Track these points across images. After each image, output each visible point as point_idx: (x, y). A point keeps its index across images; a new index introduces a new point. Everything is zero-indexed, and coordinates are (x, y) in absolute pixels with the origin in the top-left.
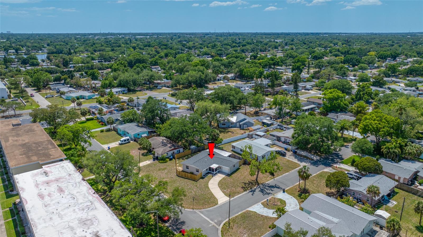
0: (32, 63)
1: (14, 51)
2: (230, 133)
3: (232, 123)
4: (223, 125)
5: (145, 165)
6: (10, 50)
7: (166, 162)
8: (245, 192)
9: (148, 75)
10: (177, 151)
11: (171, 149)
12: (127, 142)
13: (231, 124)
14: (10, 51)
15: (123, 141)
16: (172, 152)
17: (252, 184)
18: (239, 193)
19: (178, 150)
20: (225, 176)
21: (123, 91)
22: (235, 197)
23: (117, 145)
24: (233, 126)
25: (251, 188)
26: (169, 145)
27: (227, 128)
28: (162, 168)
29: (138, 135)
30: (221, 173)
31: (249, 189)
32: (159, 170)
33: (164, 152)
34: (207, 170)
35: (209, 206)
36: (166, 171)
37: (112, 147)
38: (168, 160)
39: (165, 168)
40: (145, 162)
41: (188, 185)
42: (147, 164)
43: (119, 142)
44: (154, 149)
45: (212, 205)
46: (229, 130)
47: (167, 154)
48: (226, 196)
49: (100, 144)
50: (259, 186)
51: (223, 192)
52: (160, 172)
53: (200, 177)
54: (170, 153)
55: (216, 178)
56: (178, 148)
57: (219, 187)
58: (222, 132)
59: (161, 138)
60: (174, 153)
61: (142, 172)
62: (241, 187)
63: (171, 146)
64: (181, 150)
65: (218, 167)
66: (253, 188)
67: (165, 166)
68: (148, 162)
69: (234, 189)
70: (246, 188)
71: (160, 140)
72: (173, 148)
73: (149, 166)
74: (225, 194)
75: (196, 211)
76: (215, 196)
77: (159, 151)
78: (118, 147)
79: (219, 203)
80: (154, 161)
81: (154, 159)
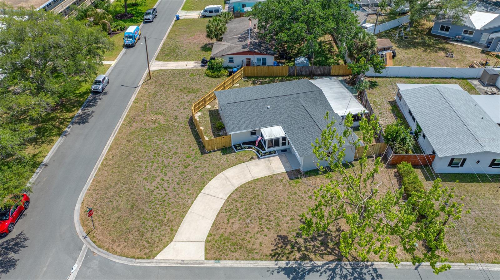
2: (442, 54)
3: (469, 30)
4: (442, 28)
5: (179, 68)
8: (271, 264)
10: (259, 60)
11: (245, 50)
12: (214, 14)
13: (466, 32)
16: (244, 58)
17: (324, 243)
18: (250, 254)
19: (261, 57)
20: (283, 170)
22: (222, 263)
24: (469, 38)
25: (304, 258)
26: (249, 41)
27: (447, 39)
28: (194, 86)
29: (244, 6)
30: (284, 159)
31: (298, 255)
32: (181, 90)
33: (224, 53)
34: (253, 133)
35: (126, 251)
36: (191, 96)
37: (186, 17)
38: (226, 72)
39: (197, 91)
40: (186, 63)
41: (176, 153)
42: (185, 67)
43: (202, 12)
44: (221, 40)
45: (138, 253)
46: (446, 46)
47: (231, 60)
48: (207, 241)
49: (181, 9)
50: (334, 264)
51: (215, 224)
52: (178, 94)
53: (224, 145)
54: (238, 60)
55: (257, 165)
56: (260, 54)
57: (227, 201)
58: (425, 45)
59: (255, 21)
60: (248, 63)
61: (151, 84)
62: (283, 233)
63: (251, 43)
64: (270, 60)
65: (284, 139)
66: (311, 260)
67: (202, 85)
68: (191, 65)
69: (257, 229)
70: (289, 247)
71: (251, 26)
72: (247, 50)
73: (181, 73)
74: (210, 235)
75: (87, 245)
76: (179, 225)
77: (219, 48)
78: (194, 20)
79: (159, 257)
80: (202, 66)
81: (204, 62)
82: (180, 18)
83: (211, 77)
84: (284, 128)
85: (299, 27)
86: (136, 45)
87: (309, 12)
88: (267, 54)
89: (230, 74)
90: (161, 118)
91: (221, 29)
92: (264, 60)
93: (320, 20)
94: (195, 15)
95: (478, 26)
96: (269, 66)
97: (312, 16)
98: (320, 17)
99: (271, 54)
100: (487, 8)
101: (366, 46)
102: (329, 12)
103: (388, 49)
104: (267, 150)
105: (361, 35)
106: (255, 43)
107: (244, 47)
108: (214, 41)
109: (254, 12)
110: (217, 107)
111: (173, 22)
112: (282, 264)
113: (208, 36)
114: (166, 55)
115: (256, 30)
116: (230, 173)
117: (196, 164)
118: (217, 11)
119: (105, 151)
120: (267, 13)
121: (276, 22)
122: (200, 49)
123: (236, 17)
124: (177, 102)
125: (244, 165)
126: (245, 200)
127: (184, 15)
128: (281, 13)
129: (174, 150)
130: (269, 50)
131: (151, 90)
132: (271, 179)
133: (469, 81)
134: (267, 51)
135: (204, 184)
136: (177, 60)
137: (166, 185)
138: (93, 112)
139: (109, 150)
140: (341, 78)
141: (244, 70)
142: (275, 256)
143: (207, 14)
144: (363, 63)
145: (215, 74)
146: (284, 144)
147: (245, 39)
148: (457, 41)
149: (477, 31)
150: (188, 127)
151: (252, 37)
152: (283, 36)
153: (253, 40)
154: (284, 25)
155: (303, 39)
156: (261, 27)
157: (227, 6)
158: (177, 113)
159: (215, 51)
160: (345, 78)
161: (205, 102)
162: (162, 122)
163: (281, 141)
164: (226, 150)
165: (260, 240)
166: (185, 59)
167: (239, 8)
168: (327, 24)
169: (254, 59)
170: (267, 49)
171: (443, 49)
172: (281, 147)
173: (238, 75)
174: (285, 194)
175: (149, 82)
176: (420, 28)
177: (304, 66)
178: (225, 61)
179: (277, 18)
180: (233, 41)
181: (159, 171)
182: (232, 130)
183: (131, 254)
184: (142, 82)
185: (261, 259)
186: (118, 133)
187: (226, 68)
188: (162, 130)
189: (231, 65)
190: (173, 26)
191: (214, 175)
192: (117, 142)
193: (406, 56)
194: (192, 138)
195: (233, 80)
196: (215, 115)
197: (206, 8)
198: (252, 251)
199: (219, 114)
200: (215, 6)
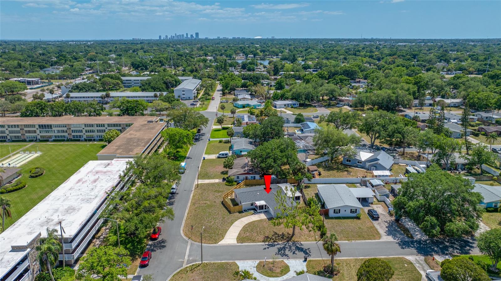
0: (249, 68)
1: (252, 56)
2: (346, 173)
3: (360, 162)
4: (347, 161)
5: (213, 182)
6: (249, 54)
7: (231, 186)
8: (263, 243)
9: (327, 90)
10: (252, 177)
11: (245, 172)
12: (225, 156)
13: (358, 162)
14: (249, 56)
15: (220, 155)
16: (244, 176)
19: (253, 175)
20: (266, 218)
21: (293, 105)
22: (244, 244)
23: (214, 158)
24: (360, 165)
25: (275, 241)
26: (246, 168)
27: (350, 166)
28: (220, 189)
29: (241, 152)
30: (266, 214)
31: (272, 241)
32: (214, 191)
33: (234, 174)
34: (252, 205)
35: (206, 242)
36: (220, 194)
37: (208, 158)
38: (236, 183)
39: (222, 192)
40: (214, 180)
41: (218, 214)
42: (214, 182)
43: (218, 155)
44: (232, 168)
45: (211, 242)
46: (349, 169)
47: (238, 178)
48: (237, 239)
49: (204, 154)
50: (286, 243)
51: (239, 234)
52: (213, 193)
53: (239, 210)
54: (242, 177)
55: (254, 216)
56: (253, 174)
57: (243, 227)
58: (338, 169)
59: (249, 159)
60: (247, 178)
61: (199, 189)
62: (267, 236)
63: (248, 169)
64: (257, 177)
65: (266, 206)
66: (277, 242)
67: (225, 189)
68: (217, 181)
69: (256, 235)
70: (269, 239)
71: (246, 161)
72: (246, 172)
73: (213, 184)
74: (238, 237)
75: (190, 241)
76: (225, 235)
77: (231, 172)
78: (213, 159)
79: (219, 243)
80: (223, 181)
81: (224, 179)
82: (205, 158)
83: (228, 185)
84: (265, 201)
85: (270, 161)
86: (185, 172)
87: (275, 154)
88: (256, 174)
89: (238, 184)
90: (208, 202)
91: (231, 163)
92: (254, 177)
93: (280, 158)
94: (214, 157)
95: (363, 159)
96: (257, 180)
97: (276, 156)
98: (280, 156)
99: (258, 174)
100: (371, 150)
101: (301, 168)
102: (284, 154)
103: (316, 170)
104: (258, 211)
105: (299, 164)
106: (250, 169)
107: (244, 171)
108: (228, 169)
109: (249, 154)
110: (233, 197)
111: (202, 161)
112: (267, 243)
113: (224, 167)
114: (203, 177)
115: (250, 163)
116: (243, 219)
117: (228, 217)
118: (226, 154)
119: (186, 214)
120: (255, 155)
121: (260, 159)
122: (220, 174)
123: (238, 157)
124: (214, 196)
125: (249, 217)
126: (251, 227)
127: (207, 157)
128: (262, 155)
129: (217, 213)
130: (257, 172)
131: (200, 191)
132: (261, 221)
133: (355, 184)
134: (256, 173)
135: (233, 223)
136: (209, 179)
137: (216, 224)
138: (174, 201)
139: (188, 214)
140: (293, 185)
141: (245, 182)
142: (264, 241)
143: (221, 156)
144: (300, 176)
145: (230, 184)
146: (265, 208)
147: (244, 167)
148: (355, 167)
149: (363, 161)
150: (222, 205)
151: (248, 167)
152: (263, 165)
153: (248, 168)
154: (263, 160)
155: (273, 167)
156: (252, 162)
157: (231, 152)
158: (215, 200)
159: (229, 174)
160: (295, 184)
161: (228, 195)
162: (209, 203)
163: (264, 207)
164: (240, 212)
165: (258, 237)
166: (213, 178)
167: (239, 153)
168: (283, 159)
169: (249, 176)
170: (256, 172)
171: (347, 171)
172: (264, 210)
173: (242, 183)
174: (267, 225)
175: (198, 188)
176: (337, 161)
177: (274, 179)
178: (235, 178)
179: (260, 157)
180: (238, 169)
181: (212, 220)
182: (243, 202)
183: (208, 243)
184: (193, 189)
185: (258, 242)
186: (189, 208)
187: (236, 181)
188: (210, 206)
189: (238, 180)
190: (202, 163)
191: (236, 220)
192: (190, 211)
193: (327, 174)
194: (224, 208)
195: (240, 186)
196: (233, 200)
197: (220, 153)
198: (255, 240)
199: (235, 200)
200: (225, 152)
